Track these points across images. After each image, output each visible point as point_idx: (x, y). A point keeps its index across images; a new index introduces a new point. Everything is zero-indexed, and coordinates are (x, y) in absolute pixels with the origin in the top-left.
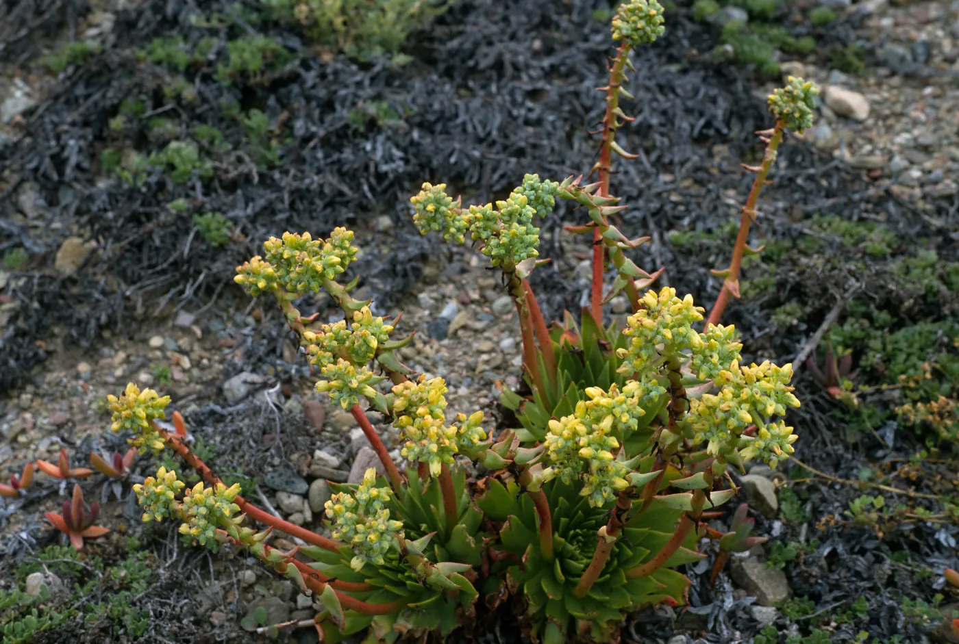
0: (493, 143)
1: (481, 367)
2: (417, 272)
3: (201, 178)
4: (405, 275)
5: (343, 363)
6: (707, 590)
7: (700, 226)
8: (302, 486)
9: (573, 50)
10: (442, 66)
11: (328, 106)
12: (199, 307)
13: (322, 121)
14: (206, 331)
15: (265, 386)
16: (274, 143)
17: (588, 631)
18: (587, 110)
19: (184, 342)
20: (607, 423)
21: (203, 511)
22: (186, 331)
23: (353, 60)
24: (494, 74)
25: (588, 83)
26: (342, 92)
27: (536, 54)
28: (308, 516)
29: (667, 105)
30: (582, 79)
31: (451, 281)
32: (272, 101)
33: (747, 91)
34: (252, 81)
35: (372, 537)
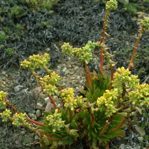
0: (72, 31)
1: (73, 83)
2: (57, 61)
3: (6, 40)
4: (54, 62)
5: (50, 85)
6: (127, 133)
7: (121, 50)
8: (34, 111)
9: (90, 9)
10: (59, 13)
11: (34, 22)
12: (7, 70)
13: (33, 26)
14: (9, 75)
15: (24, 88)
16: (22, 31)
17: (102, 144)
18: (94, 23)
19: (4, 78)
20: (111, 98)
21: (18, 119)
22: (4, 75)
23: (40, 12)
24: (72, 15)
25: (93, 17)
26: (38, 19)
27: (81, 10)
28: (36, 118)
29: (112, 22)
30: (92, 16)
31: (64, 63)
32: (21, 21)
33: (130, 19)
34: (17, 17)
35: (58, 125)
